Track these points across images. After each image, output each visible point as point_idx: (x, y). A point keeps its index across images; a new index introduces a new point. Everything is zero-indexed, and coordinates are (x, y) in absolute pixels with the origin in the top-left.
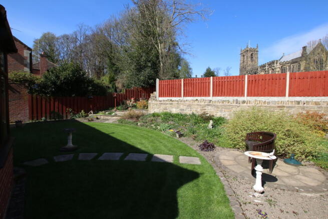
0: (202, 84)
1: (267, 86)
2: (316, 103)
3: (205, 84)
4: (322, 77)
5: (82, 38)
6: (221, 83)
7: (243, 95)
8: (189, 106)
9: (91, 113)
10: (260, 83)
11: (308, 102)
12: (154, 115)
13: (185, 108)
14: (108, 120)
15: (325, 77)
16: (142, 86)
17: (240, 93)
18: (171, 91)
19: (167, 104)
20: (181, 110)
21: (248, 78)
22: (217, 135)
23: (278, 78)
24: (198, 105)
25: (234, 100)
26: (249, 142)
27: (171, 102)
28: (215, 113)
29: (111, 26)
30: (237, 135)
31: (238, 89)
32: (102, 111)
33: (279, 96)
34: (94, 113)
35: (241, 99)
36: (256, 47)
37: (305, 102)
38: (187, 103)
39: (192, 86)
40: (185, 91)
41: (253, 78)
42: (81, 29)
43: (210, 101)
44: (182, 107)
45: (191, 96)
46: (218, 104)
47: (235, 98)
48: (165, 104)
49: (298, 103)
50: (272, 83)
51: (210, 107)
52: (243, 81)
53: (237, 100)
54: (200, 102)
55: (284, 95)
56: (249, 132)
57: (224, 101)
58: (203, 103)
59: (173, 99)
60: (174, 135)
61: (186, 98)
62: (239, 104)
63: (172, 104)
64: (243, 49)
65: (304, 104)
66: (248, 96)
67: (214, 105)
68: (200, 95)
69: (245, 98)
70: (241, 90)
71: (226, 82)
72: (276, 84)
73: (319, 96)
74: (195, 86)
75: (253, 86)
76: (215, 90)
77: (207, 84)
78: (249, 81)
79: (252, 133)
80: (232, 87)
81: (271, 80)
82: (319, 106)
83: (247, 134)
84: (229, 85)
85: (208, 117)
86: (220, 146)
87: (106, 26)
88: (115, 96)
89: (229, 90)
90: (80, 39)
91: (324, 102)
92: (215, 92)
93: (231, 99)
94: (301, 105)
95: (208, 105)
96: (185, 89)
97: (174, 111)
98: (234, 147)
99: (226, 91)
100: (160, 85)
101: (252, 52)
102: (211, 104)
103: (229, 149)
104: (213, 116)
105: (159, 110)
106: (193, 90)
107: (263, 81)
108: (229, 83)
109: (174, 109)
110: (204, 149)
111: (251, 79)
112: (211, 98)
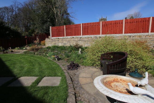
0: (76, 28)
1: (112, 28)
2: (140, 36)
3: (78, 28)
4: (142, 21)
5: (16, 9)
6: (87, 27)
7: (99, 34)
8: (69, 41)
9: (10, 49)
10: (109, 26)
11: (135, 36)
12: (48, 48)
13: (66, 42)
14: (19, 52)
15: (143, 22)
16: (45, 33)
17: (98, 33)
18: (58, 33)
19: (56, 41)
20: (64, 44)
21: (102, 23)
22: (83, 58)
23: (118, 23)
24: (74, 40)
25: (94, 37)
26: (103, 61)
27: (58, 40)
28: (84, 45)
29: (32, 3)
30: (95, 56)
31: (96, 30)
32: (17, 47)
33: (119, 33)
34: (12, 49)
35: (98, 36)
36: (106, 18)
37: (134, 36)
38: (68, 39)
39: (71, 29)
40: (67, 33)
41: (105, 23)
42: (15, 4)
43: (81, 37)
44: (64, 42)
45: (70, 36)
46: (85, 39)
47: (95, 36)
48: (55, 41)
49: (130, 36)
50: (115, 26)
51: (80, 42)
52: (100, 25)
53: (96, 36)
54: (75, 39)
55: (122, 33)
56: (103, 53)
57: (89, 37)
58: (76, 39)
59: (60, 38)
60: (54, 59)
61: (67, 37)
62: (97, 39)
63: (59, 41)
64: (100, 19)
65: (133, 37)
66: (102, 34)
67: (83, 40)
68: (75, 35)
69: (101, 35)
70: (98, 31)
71: (90, 27)
72: (117, 26)
73: (140, 33)
74: (72, 30)
75: (105, 28)
76: (84, 31)
77: (79, 28)
78: (102, 25)
79: (105, 54)
80: (93, 29)
81: (115, 24)
82: (141, 38)
83: (102, 55)
84: (91, 28)
85: (79, 47)
86: (83, 65)
87: (30, 2)
88: (26, 37)
89: (92, 31)
90: (15, 10)
91: (143, 35)
92: (84, 33)
93: (93, 36)
94: (132, 38)
95: (79, 40)
96: (67, 31)
97: (60, 45)
98: (93, 65)
99: (90, 32)
100: (52, 30)
101: (104, 20)
102: (81, 39)
103: (89, 67)
104: (82, 46)
105: (51, 45)
106: (71, 32)
107: (110, 25)
108: (92, 27)
109: (60, 44)
110: (70, 68)
111: (103, 24)
112: (81, 36)
